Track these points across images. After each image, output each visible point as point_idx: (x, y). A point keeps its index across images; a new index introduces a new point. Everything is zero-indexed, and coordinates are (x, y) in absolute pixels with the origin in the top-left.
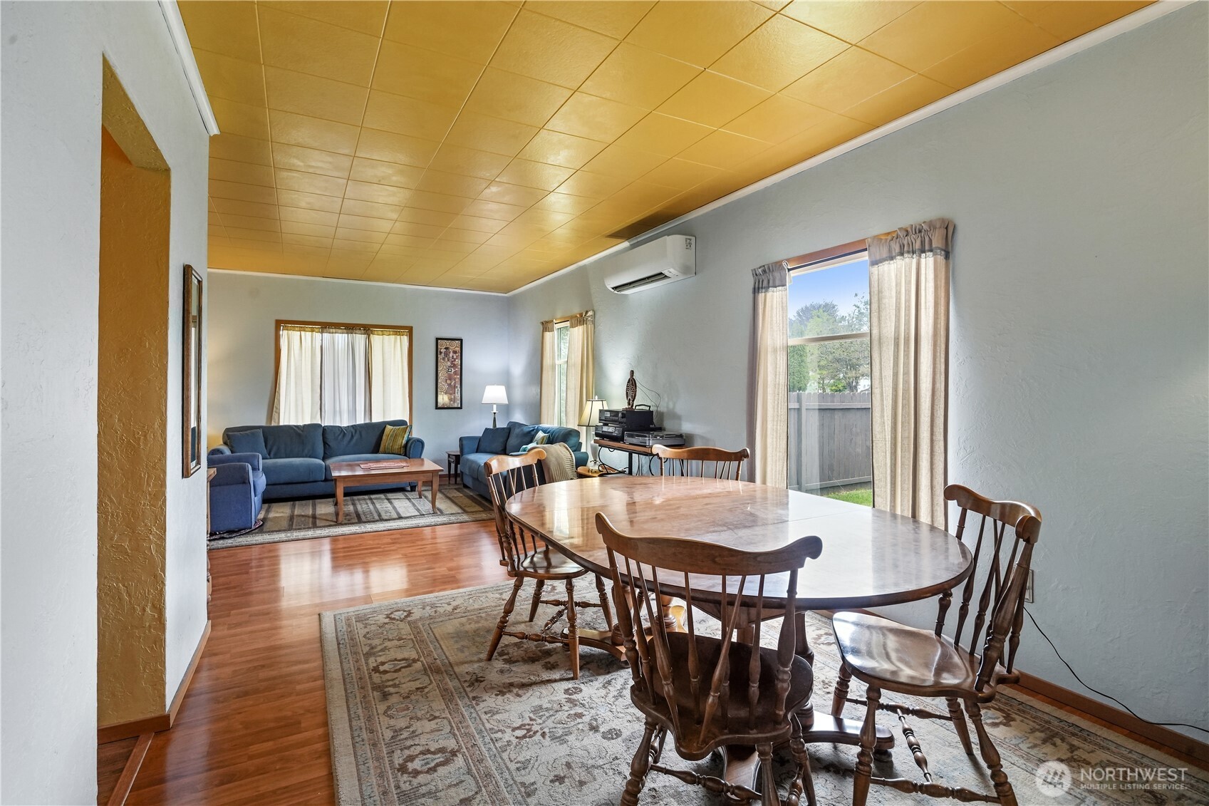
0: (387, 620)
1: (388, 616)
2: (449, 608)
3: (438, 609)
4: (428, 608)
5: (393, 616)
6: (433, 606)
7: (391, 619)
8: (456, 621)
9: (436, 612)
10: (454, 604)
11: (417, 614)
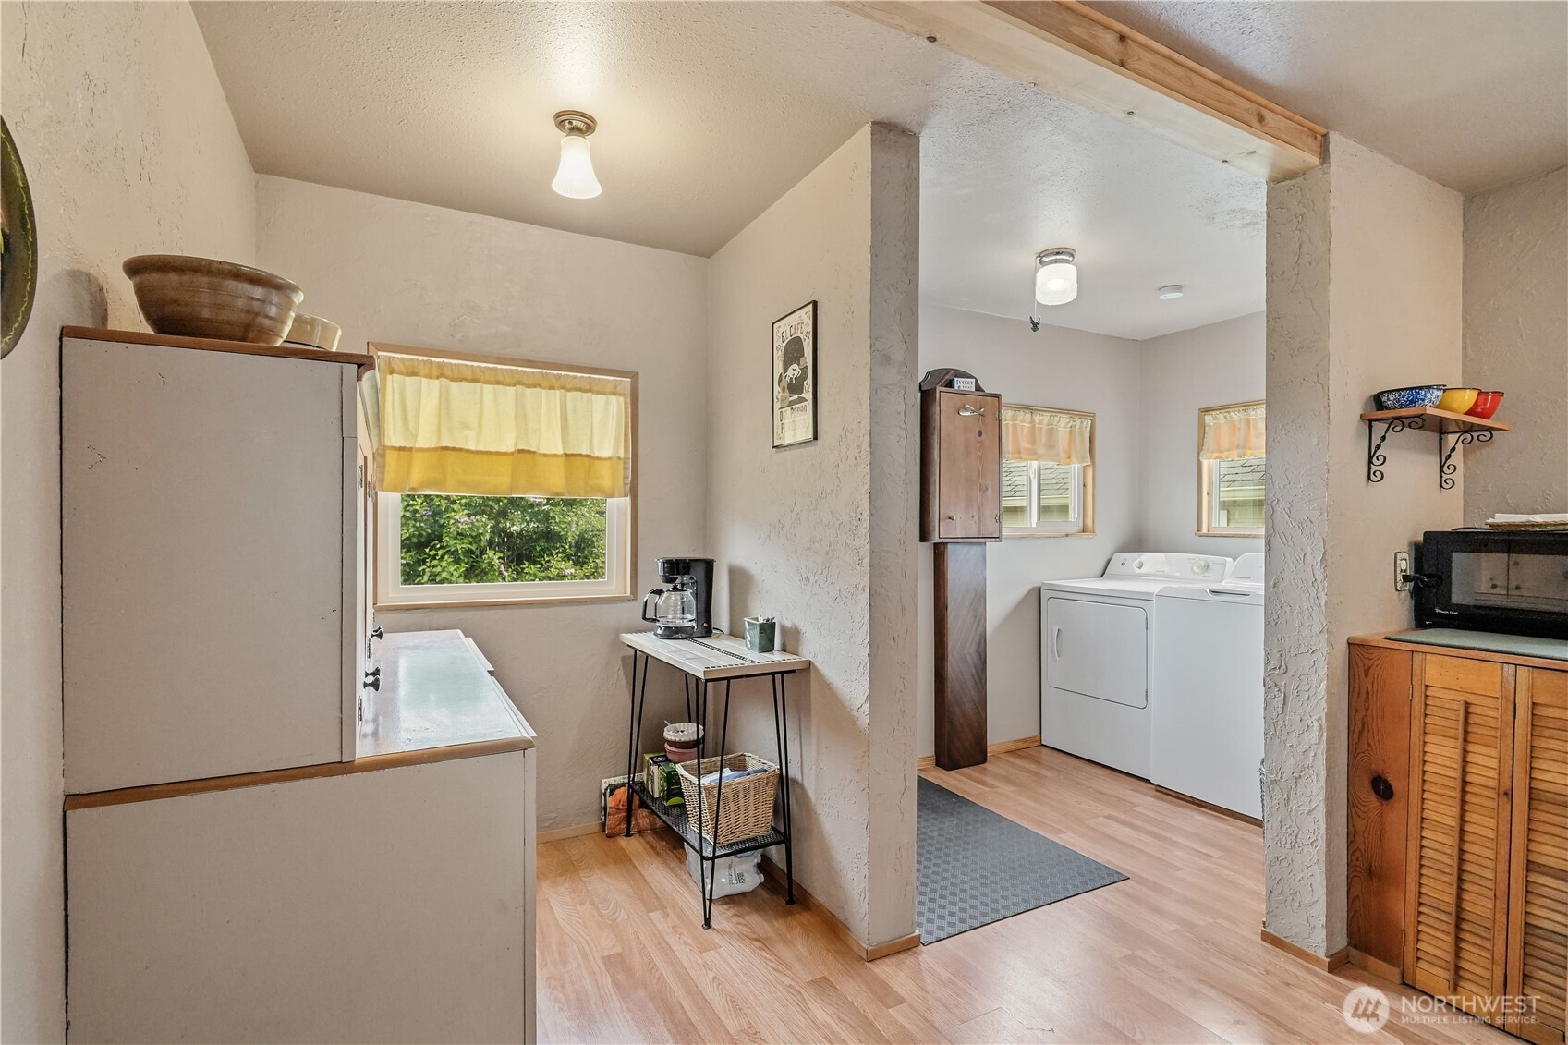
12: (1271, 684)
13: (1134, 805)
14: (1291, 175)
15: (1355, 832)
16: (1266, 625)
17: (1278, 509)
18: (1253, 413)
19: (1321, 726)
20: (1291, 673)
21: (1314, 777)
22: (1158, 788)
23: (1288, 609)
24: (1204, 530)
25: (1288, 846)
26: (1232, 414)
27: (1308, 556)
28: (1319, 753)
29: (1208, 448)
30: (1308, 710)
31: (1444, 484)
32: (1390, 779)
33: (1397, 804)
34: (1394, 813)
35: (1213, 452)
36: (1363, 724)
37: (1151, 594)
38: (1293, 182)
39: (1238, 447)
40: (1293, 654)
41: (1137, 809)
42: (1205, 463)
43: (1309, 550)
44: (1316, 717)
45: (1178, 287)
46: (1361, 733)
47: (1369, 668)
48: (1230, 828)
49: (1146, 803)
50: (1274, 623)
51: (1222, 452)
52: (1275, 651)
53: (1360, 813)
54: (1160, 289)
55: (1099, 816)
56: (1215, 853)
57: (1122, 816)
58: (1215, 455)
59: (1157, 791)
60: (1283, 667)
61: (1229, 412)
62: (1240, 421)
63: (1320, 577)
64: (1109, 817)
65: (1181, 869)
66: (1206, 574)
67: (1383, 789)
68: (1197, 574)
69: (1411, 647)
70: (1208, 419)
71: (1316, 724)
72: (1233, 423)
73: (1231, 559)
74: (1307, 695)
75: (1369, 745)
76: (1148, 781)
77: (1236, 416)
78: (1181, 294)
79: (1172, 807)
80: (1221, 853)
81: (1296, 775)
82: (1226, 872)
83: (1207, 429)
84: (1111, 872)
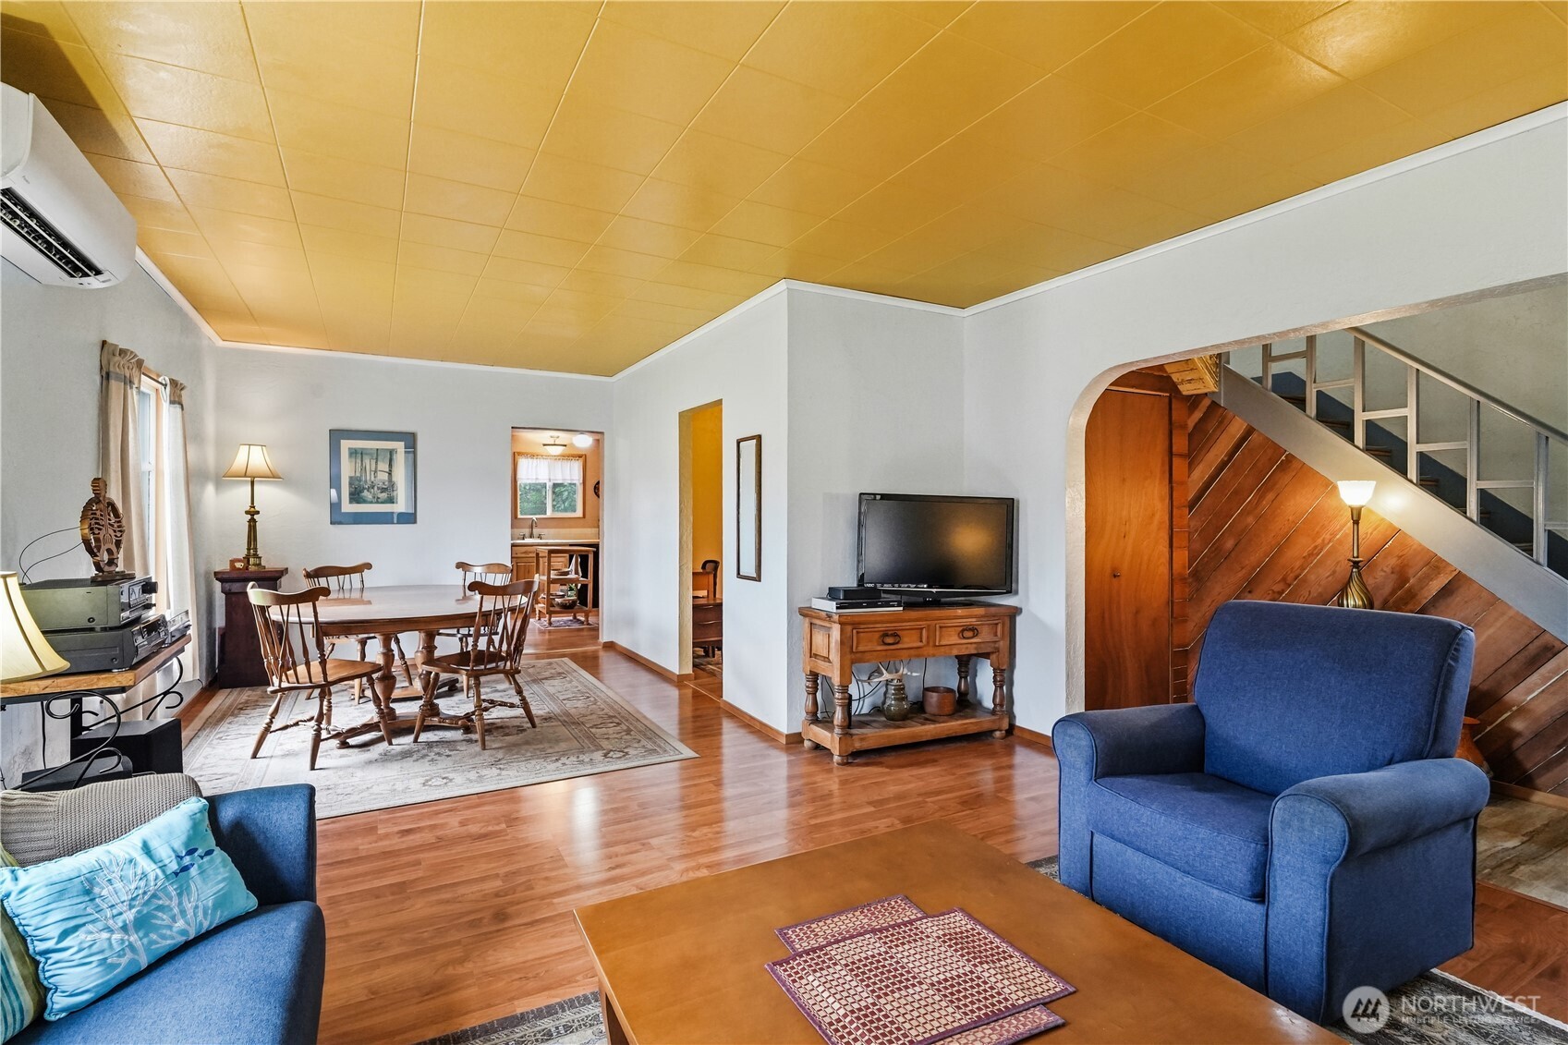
0: (626, 750)
1: (627, 753)
2: (564, 760)
3: (575, 760)
4: (587, 760)
5: (622, 754)
6: (582, 762)
7: (623, 752)
8: (557, 749)
9: (578, 757)
10: (559, 764)
11: (598, 755)
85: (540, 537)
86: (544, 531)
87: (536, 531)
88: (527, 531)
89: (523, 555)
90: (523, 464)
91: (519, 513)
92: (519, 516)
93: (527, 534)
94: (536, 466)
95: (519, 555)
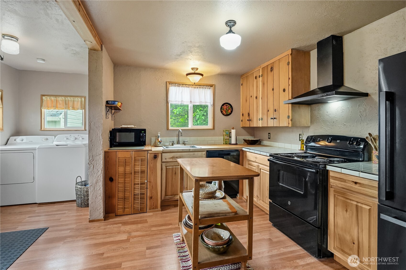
12: (90, 163)
13: (35, 211)
14: (95, 50)
15: (106, 190)
16: (89, 150)
17: (92, 124)
18: (58, 98)
19: (101, 170)
20: (95, 160)
21: (100, 181)
22: (39, 204)
23: (94, 146)
24: (43, 129)
25: (95, 198)
26: (52, 98)
27: (98, 134)
28: (101, 176)
29: (44, 106)
30: (99, 167)
31: (112, 120)
32: (113, 177)
33: (114, 182)
34: (114, 184)
35: (46, 107)
36: (108, 168)
37: (36, 148)
38: (95, 51)
39: (54, 107)
40: (95, 156)
41: (37, 211)
42: (43, 110)
43: (99, 133)
44: (100, 168)
45: (44, 60)
46: (107, 170)
47: (109, 156)
48: (65, 205)
49: (37, 209)
50: (90, 150)
51: (48, 107)
52: (91, 156)
53: (107, 186)
54: (37, 59)
55: (26, 218)
56: (66, 212)
57: (34, 215)
58: (47, 108)
59: (39, 205)
60: (93, 159)
61: (51, 97)
62: (54, 100)
63: (101, 138)
64: (29, 217)
65: (61, 219)
66: (47, 141)
67: (111, 180)
68: (43, 141)
69: (116, 151)
70: (44, 98)
71: (100, 170)
72: (52, 100)
73: (54, 137)
74: (98, 164)
75: (109, 172)
76: (36, 203)
77: (53, 98)
78: (44, 62)
79: (47, 207)
80: (68, 211)
81: (96, 182)
82: (72, 214)
83: (43, 100)
84: (43, 229)
85: (184, 144)
86: (187, 139)
87: (181, 139)
88: (175, 139)
89: (171, 160)
90: (173, 90)
91: (170, 125)
92: (170, 128)
93: (175, 142)
94: (182, 92)
95: (168, 160)
